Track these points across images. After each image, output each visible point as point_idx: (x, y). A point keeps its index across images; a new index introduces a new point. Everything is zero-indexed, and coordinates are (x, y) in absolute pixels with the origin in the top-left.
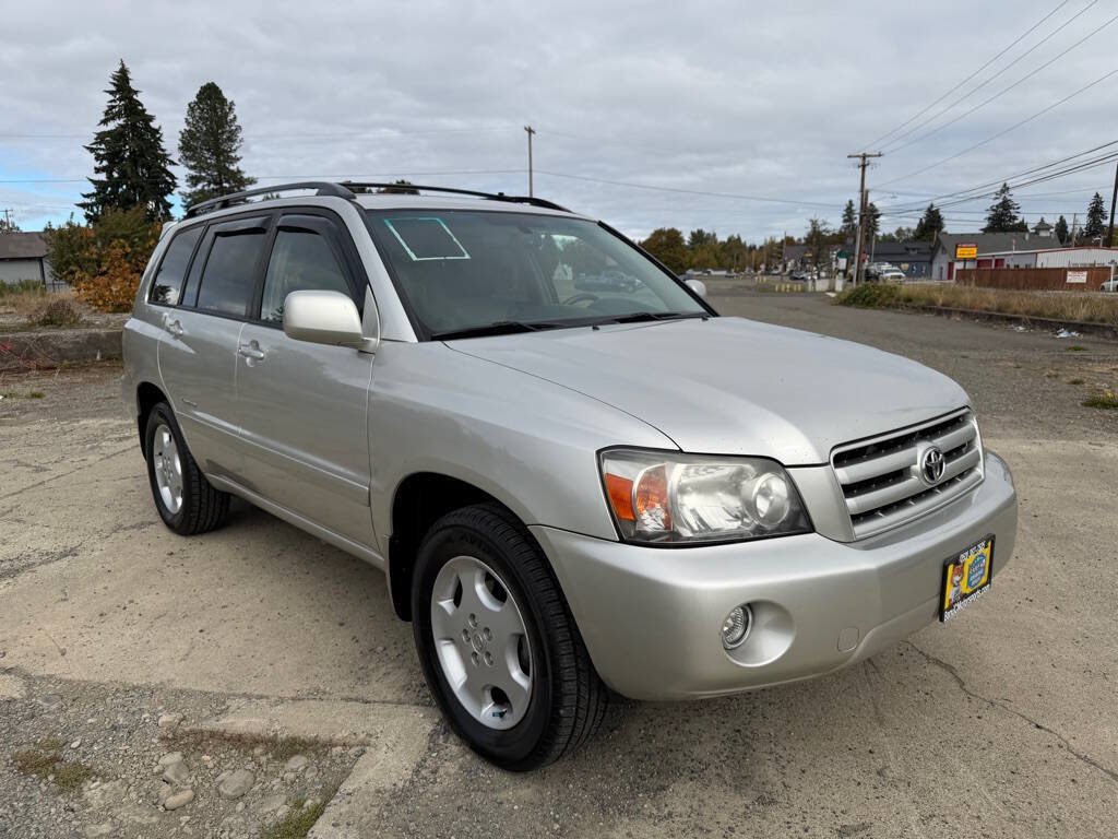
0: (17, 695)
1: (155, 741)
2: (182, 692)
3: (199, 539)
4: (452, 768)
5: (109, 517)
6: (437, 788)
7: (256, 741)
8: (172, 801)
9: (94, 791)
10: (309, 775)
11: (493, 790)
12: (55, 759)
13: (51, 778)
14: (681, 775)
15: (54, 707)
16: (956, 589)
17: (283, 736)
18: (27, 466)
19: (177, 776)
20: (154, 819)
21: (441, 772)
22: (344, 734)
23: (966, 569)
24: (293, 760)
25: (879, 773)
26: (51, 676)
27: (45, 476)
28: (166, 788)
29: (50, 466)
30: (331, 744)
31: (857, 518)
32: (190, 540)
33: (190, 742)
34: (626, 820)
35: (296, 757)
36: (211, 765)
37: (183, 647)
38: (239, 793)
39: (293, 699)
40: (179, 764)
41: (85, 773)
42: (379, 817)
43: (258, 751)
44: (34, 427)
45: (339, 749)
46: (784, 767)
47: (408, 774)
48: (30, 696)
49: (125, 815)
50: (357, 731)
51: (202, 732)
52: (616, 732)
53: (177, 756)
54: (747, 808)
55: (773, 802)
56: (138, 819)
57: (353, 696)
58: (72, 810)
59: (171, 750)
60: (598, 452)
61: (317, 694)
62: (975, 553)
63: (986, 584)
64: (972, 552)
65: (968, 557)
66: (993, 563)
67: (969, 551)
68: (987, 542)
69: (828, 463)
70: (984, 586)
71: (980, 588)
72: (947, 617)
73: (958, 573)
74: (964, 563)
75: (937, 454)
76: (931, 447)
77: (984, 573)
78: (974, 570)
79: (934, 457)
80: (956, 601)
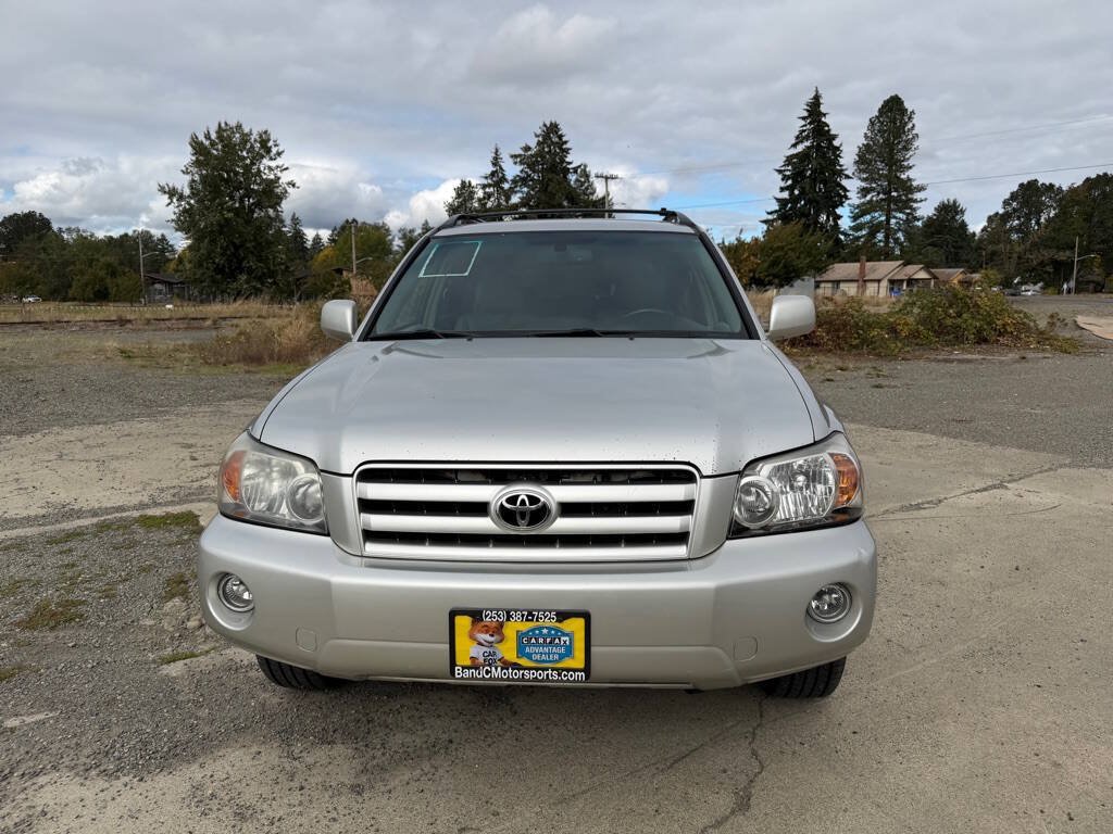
9: (172, 604)
12: (186, 582)
13: (168, 589)
14: (357, 743)
16: (486, 649)
23: (512, 629)
31: (371, 536)
34: (276, 745)
41: (185, 595)
42: (203, 672)
46: (419, 780)
49: (165, 622)
55: (360, 793)
58: (152, 608)
62: (527, 620)
63: (575, 670)
64: (516, 616)
65: (508, 620)
66: (593, 649)
67: (508, 613)
68: (563, 616)
69: (351, 475)
70: (568, 670)
71: (559, 671)
72: (461, 674)
73: (487, 632)
74: (501, 625)
75: (533, 500)
76: (523, 490)
77: (569, 651)
78: (533, 641)
79: (523, 501)
80: (490, 665)
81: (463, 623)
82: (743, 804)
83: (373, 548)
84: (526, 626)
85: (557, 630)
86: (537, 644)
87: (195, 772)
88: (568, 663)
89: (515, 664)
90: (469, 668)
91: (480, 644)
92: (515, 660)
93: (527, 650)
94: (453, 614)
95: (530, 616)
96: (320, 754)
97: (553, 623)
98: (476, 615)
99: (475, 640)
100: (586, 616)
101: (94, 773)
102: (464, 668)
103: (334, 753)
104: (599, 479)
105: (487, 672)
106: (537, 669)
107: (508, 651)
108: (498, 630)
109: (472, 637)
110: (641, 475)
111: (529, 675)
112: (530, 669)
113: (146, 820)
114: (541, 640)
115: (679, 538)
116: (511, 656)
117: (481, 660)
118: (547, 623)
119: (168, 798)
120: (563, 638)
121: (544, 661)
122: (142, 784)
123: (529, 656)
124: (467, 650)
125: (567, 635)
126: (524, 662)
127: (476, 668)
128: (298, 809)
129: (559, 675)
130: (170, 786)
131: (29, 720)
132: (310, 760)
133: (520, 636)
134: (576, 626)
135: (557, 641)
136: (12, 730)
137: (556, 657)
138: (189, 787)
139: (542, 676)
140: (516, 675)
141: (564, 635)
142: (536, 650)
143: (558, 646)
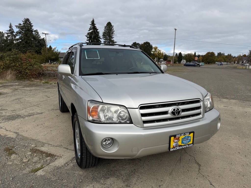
0: (14, 137)
1: (29, 149)
2: (39, 141)
3: (64, 113)
4: (72, 165)
5: (52, 107)
6: (66, 168)
7: (44, 153)
8: (24, 161)
9: (13, 156)
10: (48, 161)
11: (75, 171)
12: (11, 149)
13: (8, 152)
14: (115, 176)
15: (18, 140)
16: (176, 143)
17: (49, 153)
18: (47, 97)
19: (28, 156)
20: (19, 163)
21: (69, 165)
22: (59, 154)
23: (181, 139)
24: (48, 158)
25: (159, 186)
26: (22, 135)
27: (49, 99)
28: (25, 158)
29: (50, 97)
30: (56, 156)
31: (145, 122)
32: (62, 113)
33: (34, 151)
34: (95, 183)
35: (49, 157)
36: (35, 156)
37: (46, 133)
38: (36, 162)
39: (56, 146)
40: (29, 154)
41: (14, 153)
42: (51, 171)
43: (44, 155)
44: (54, 90)
45: (56, 157)
46: (138, 179)
47: (63, 164)
48: (16, 138)
49: (15, 162)
50: (61, 154)
51: (37, 149)
52: (109, 164)
53: (30, 153)
54: (122, 186)
55: (129, 186)
56: (17, 163)
57: (66, 147)
58: (7, 159)
59: (30, 152)
60: (88, 101)
61: (60, 146)
62: (184, 135)
63: (191, 144)
65: (181, 136)
66: (194, 139)
67: (181, 134)
69: (138, 108)
70: (190, 144)
71: (188, 145)
72: (171, 150)
73: (176, 140)
74: (179, 137)
75: (178, 109)
76: (175, 107)
77: (190, 141)
78: (184, 140)
81: (172, 138)
82: (200, 165)
83: (146, 125)
84: (184, 137)
85: (189, 136)
86: (185, 140)
91: (175, 142)
93: (183, 142)
96: (109, 181)
98: (175, 136)
99: (174, 142)
100: (193, 132)
102: (172, 148)
103: (112, 180)
105: (176, 148)
106: (185, 145)
107: (180, 143)
108: (178, 139)
109: (174, 141)
111: (183, 147)
112: (183, 146)
114: (186, 139)
117: (175, 146)
118: (187, 135)
120: (189, 138)
121: (186, 143)
123: (183, 143)
124: (173, 144)
126: (183, 145)
129: (188, 146)
134: (192, 135)
135: (188, 139)
137: (188, 142)
139: (185, 147)
140: (181, 147)
141: (190, 137)
142: (185, 141)
143: (189, 139)
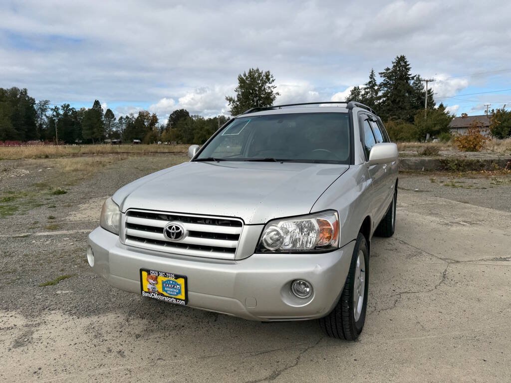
16: (152, 286)
63: (182, 300)
64: (161, 274)
65: (158, 275)
66: (188, 292)
67: (158, 273)
68: (177, 277)
70: (179, 299)
71: (176, 299)
72: (144, 294)
73: (152, 279)
74: (156, 277)
75: (177, 228)
76: (175, 223)
77: (179, 293)
78: (167, 285)
79: (174, 228)
80: (154, 293)
81: (145, 274)
82: (273, 377)
83: (128, 242)
84: (165, 279)
85: (176, 283)
87: (94, 319)
88: (179, 297)
89: (162, 294)
90: (147, 292)
91: (150, 284)
92: (162, 292)
93: (166, 289)
94: (141, 270)
95: (165, 275)
96: (136, 322)
97: (173, 279)
98: (148, 272)
99: (149, 282)
100: (185, 278)
101: (68, 313)
102: (145, 292)
103: (141, 322)
104: (211, 223)
105: (153, 295)
106: (169, 297)
107: (159, 288)
108: (156, 279)
109: (148, 280)
110: (225, 222)
111: (167, 299)
112: (166, 296)
113: (69, 331)
114: (170, 286)
115: (232, 250)
116: (161, 290)
117: (151, 290)
119: (81, 325)
121: (171, 294)
122: (78, 319)
123: (166, 291)
125: (179, 285)
126: (165, 293)
127: (149, 293)
128: (114, 338)
129: (176, 301)
130: (85, 321)
131: (64, 292)
132: (132, 323)
133: (163, 283)
134: (181, 281)
135: (175, 287)
136: (57, 295)
137: (176, 293)
138: (89, 323)
139: (170, 300)
140: (162, 298)
141: (178, 285)
142: (169, 289)
143: (176, 289)
